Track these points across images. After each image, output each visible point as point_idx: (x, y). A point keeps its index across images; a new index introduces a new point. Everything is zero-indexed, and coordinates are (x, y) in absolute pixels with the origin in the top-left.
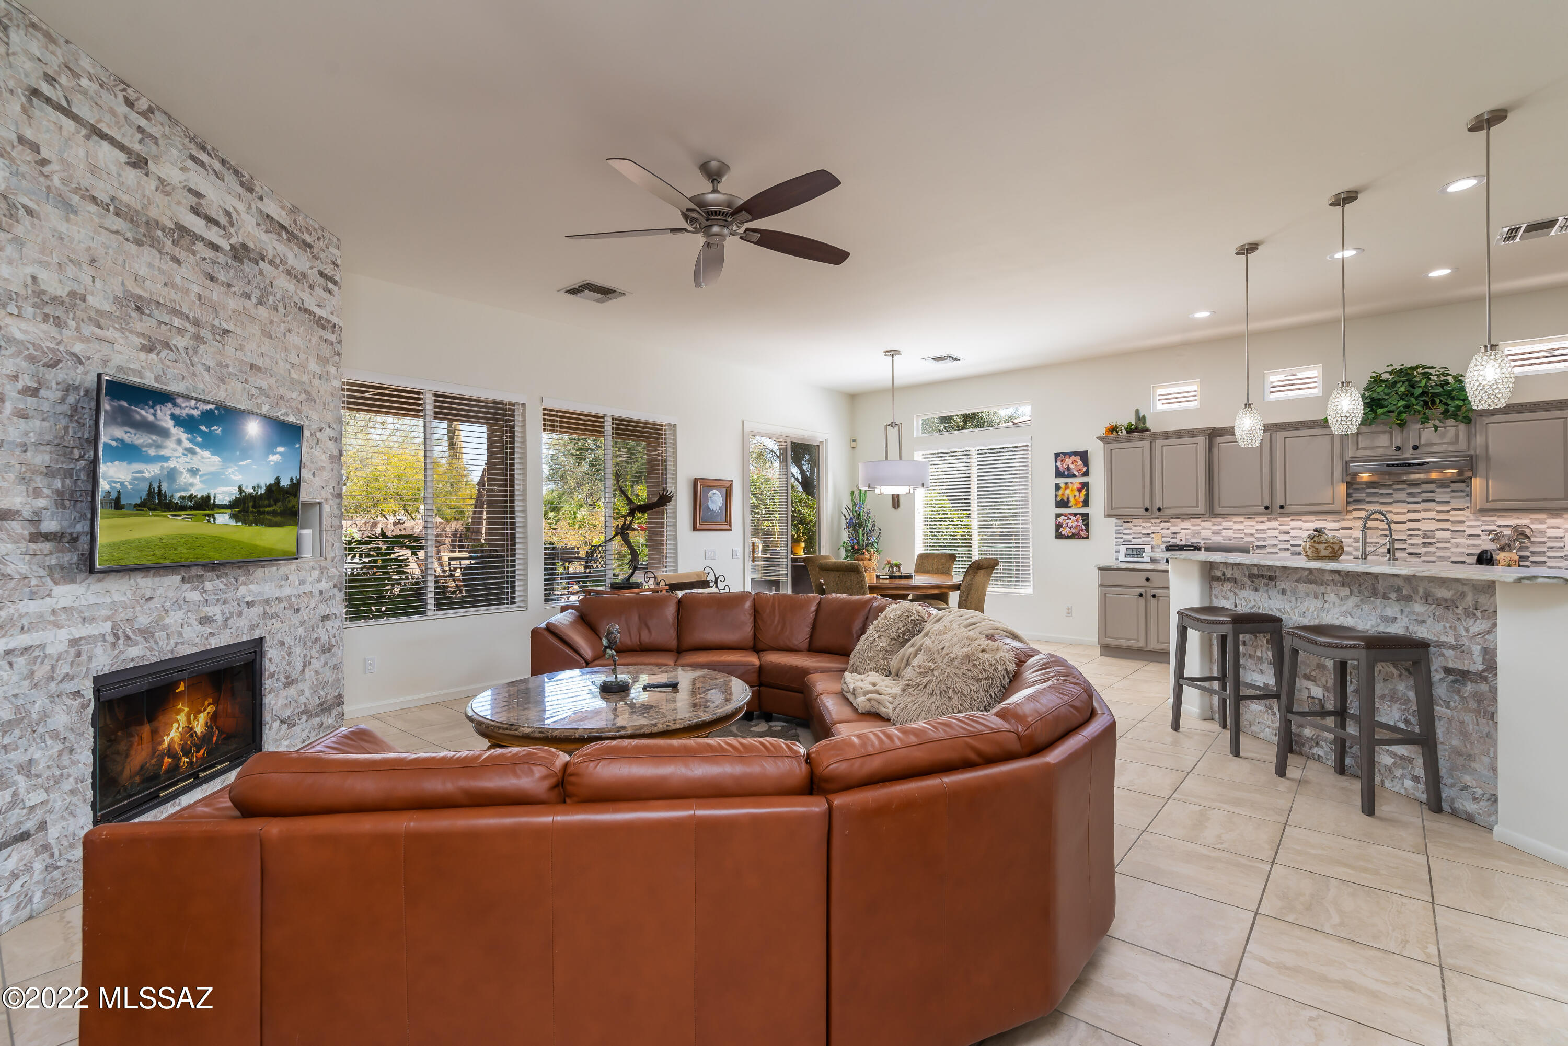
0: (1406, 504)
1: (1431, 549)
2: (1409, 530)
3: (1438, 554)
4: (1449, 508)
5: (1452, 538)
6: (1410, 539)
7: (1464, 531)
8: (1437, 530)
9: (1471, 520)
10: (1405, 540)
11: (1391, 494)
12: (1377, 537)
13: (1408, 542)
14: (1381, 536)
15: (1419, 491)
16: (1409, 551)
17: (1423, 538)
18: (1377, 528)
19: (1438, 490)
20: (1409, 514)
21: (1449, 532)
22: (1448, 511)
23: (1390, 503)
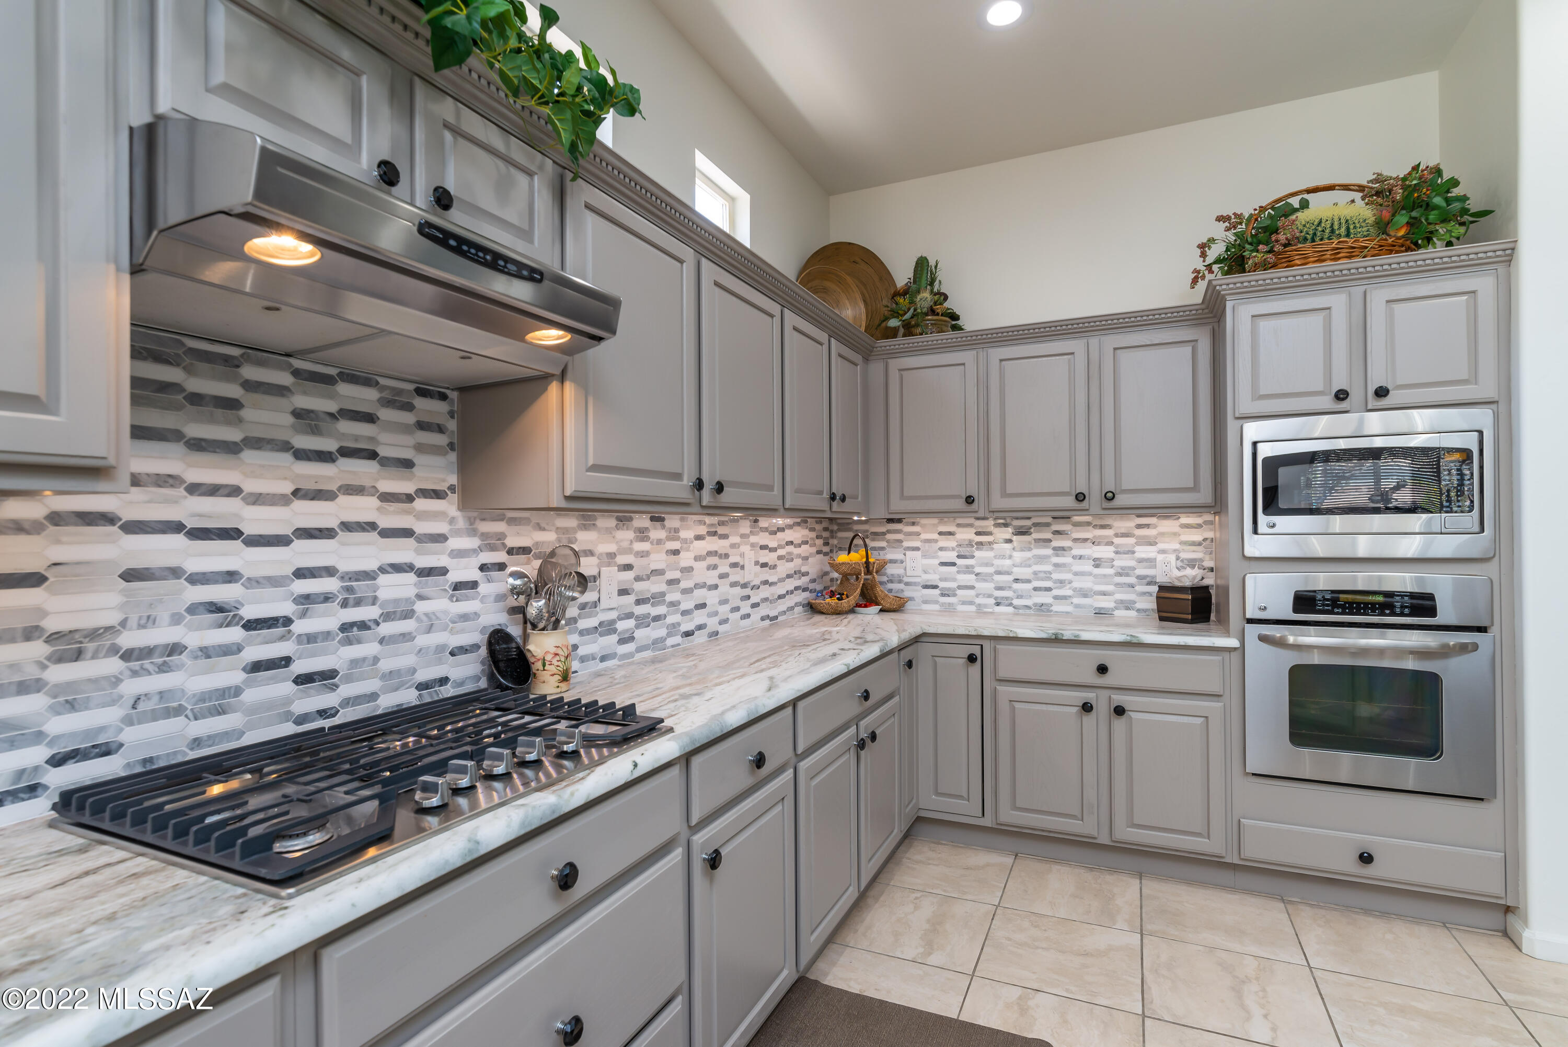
0: (287, 457)
1: (368, 649)
2: (300, 574)
3: (385, 665)
4: (408, 487)
5: (420, 597)
6: (303, 615)
7: (443, 571)
8: (382, 570)
9: (457, 533)
10: (288, 621)
11: (232, 404)
12: (176, 619)
13: (299, 627)
14: (193, 609)
15: (332, 406)
16: (300, 667)
17: (345, 604)
18: (175, 572)
19: (386, 414)
20: (300, 505)
21: (411, 577)
22: (409, 498)
23: (232, 449)
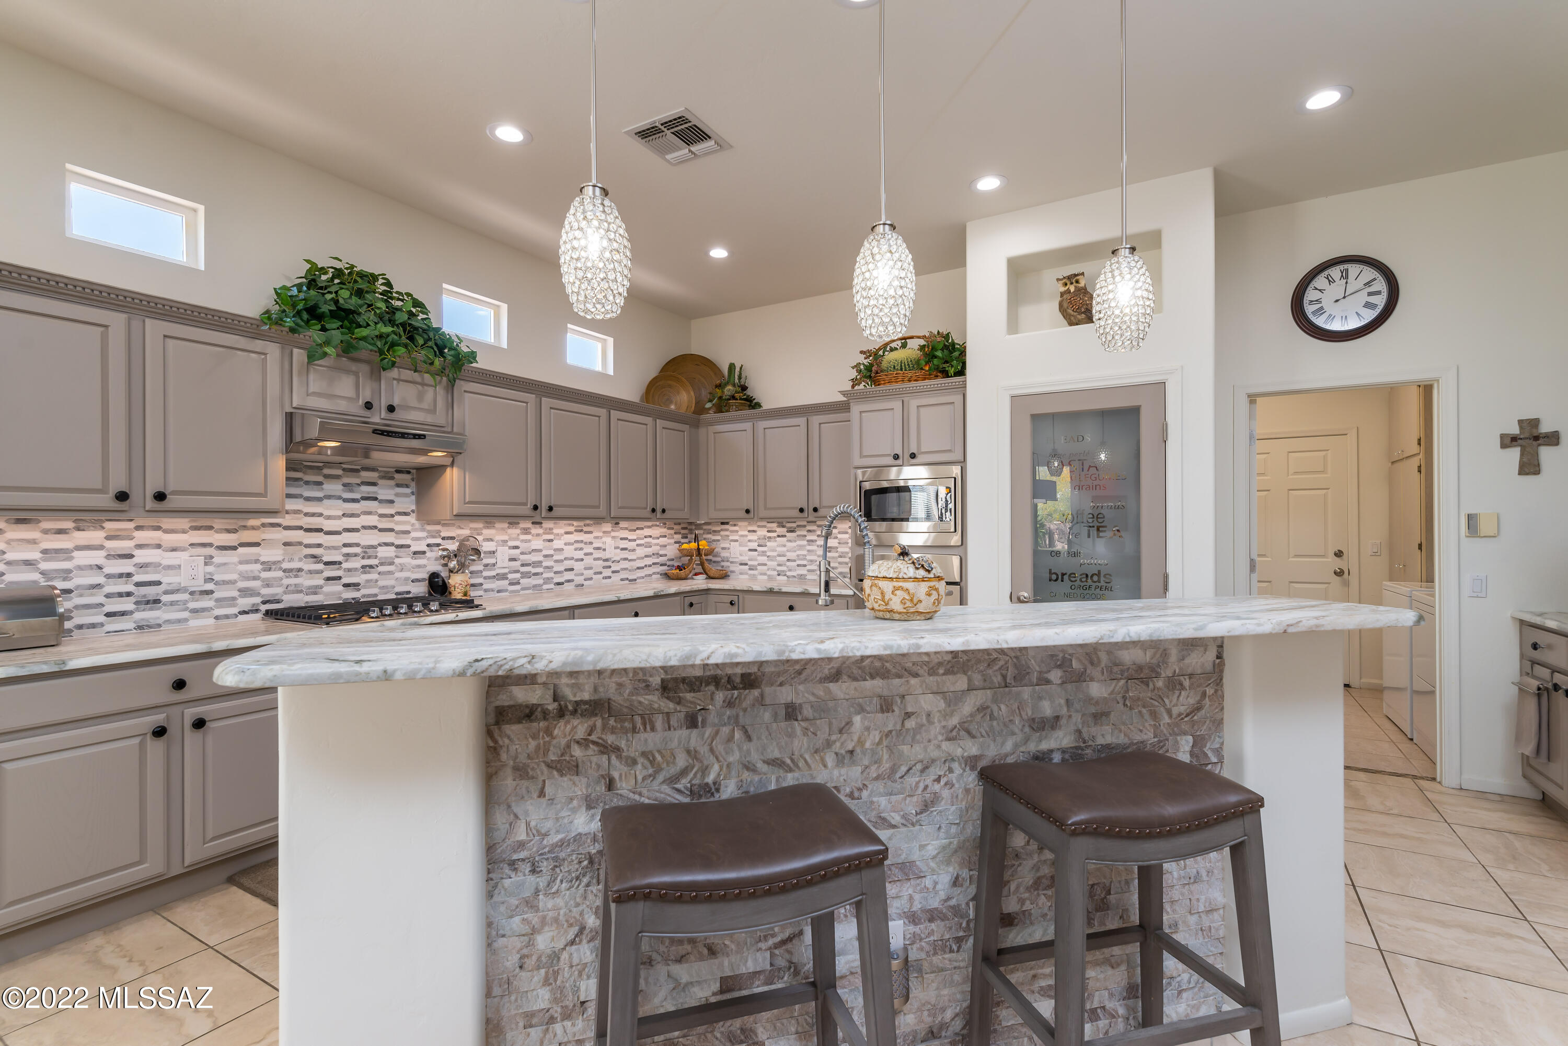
0: (340, 501)
1: (373, 576)
2: (345, 545)
3: (380, 583)
4: (392, 512)
5: (397, 557)
6: (346, 561)
7: (409, 546)
8: (380, 545)
9: (416, 530)
10: (340, 563)
11: (320, 484)
12: (300, 560)
13: (345, 565)
14: (306, 556)
15: (359, 481)
16: (345, 580)
17: (363, 558)
18: (300, 543)
19: (380, 482)
20: (345, 519)
21: (393, 548)
22: (392, 516)
23: (319, 499)
